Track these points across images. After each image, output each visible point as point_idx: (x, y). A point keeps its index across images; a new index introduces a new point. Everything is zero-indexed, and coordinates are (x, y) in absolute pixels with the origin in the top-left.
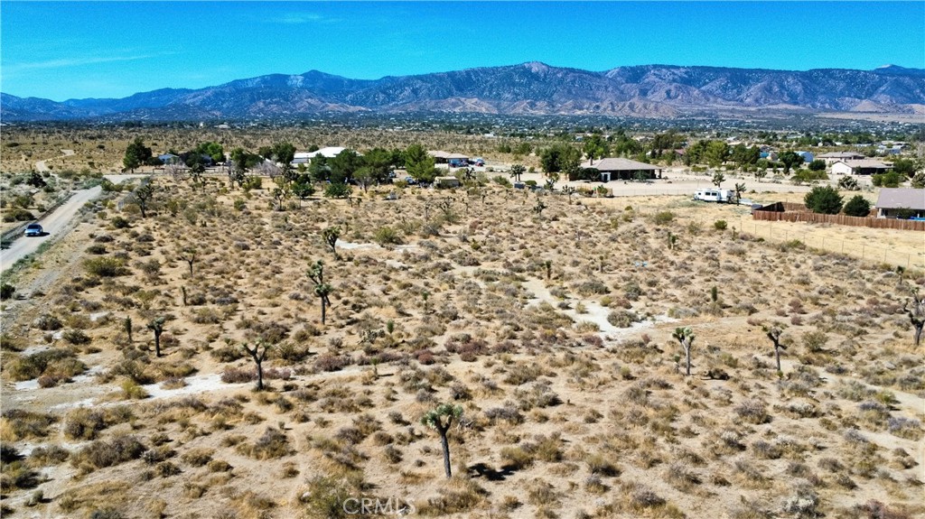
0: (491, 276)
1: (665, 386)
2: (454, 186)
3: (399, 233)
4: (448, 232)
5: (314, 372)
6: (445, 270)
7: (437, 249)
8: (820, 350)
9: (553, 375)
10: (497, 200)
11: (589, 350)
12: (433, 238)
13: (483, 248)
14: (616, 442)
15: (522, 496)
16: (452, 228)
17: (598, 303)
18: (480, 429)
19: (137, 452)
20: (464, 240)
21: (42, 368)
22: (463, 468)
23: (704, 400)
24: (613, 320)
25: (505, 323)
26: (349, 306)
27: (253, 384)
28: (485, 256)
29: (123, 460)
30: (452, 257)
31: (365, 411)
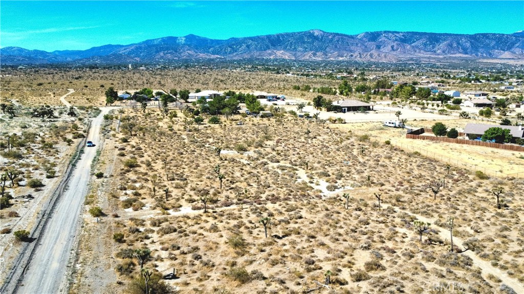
0: (284, 168)
1: (339, 213)
2: (269, 116)
3: (245, 146)
4: (266, 145)
5: (221, 207)
6: (265, 165)
7: (262, 154)
8: (400, 201)
9: (302, 209)
10: (290, 125)
11: (316, 200)
12: (260, 148)
13: (282, 154)
14: (317, 229)
15: (287, 243)
16: (268, 143)
17: (325, 180)
18: (276, 225)
19: (175, 230)
20: (273, 150)
21: (131, 204)
22: (270, 236)
23: (350, 218)
24: (329, 188)
25: (287, 190)
26: (229, 182)
27: (203, 211)
28: (282, 158)
29: (171, 232)
30: (268, 158)
31: (240, 220)
